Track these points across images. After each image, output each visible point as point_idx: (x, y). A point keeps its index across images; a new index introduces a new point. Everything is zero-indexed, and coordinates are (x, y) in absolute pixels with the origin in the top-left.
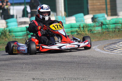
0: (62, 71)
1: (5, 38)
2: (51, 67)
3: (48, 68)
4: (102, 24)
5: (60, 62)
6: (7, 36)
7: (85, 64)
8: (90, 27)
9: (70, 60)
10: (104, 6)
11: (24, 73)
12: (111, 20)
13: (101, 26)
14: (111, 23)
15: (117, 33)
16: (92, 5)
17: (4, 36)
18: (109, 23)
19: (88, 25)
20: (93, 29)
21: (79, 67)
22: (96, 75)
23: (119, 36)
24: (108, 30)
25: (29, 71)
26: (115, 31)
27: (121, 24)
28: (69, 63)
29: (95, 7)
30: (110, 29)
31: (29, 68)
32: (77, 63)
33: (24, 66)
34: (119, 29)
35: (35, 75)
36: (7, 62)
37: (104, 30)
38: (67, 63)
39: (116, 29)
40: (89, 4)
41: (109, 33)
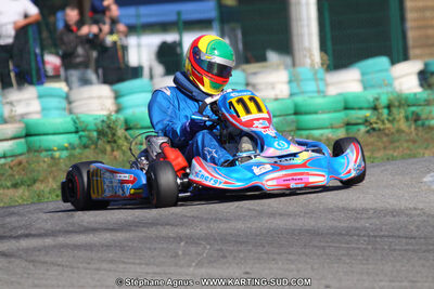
1: (113, 150)
2: (277, 251)
3: (265, 256)
6: (120, 142)
7: (399, 237)
8: (414, 105)
9: (343, 224)
11: (181, 274)
16: (419, 28)
17: (109, 142)
19: (407, 99)
20: (424, 111)
21: (376, 249)
28: (341, 234)
29: (431, 32)
31: (197, 254)
32: (369, 236)
33: (181, 248)
36: (120, 236)
38: (333, 234)
40: (409, 24)
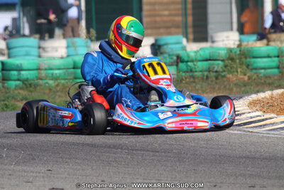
0: (94, 167)
4: (179, 60)
5: (88, 145)
9: (111, 141)
10: (179, 19)
11: (5, 169)
12: (198, 51)
13: (177, 65)
14: (199, 58)
15: (212, 81)
18: (194, 58)
22: (174, 176)
23: (217, 88)
24: (191, 74)
25: (17, 164)
26: (207, 77)
27: (223, 61)
29: (158, 19)
30: (196, 71)
31: (16, 156)
34: (216, 72)
35: (32, 174)
37: (184, 74)
39: (211, 73)
41: (194, 82)
